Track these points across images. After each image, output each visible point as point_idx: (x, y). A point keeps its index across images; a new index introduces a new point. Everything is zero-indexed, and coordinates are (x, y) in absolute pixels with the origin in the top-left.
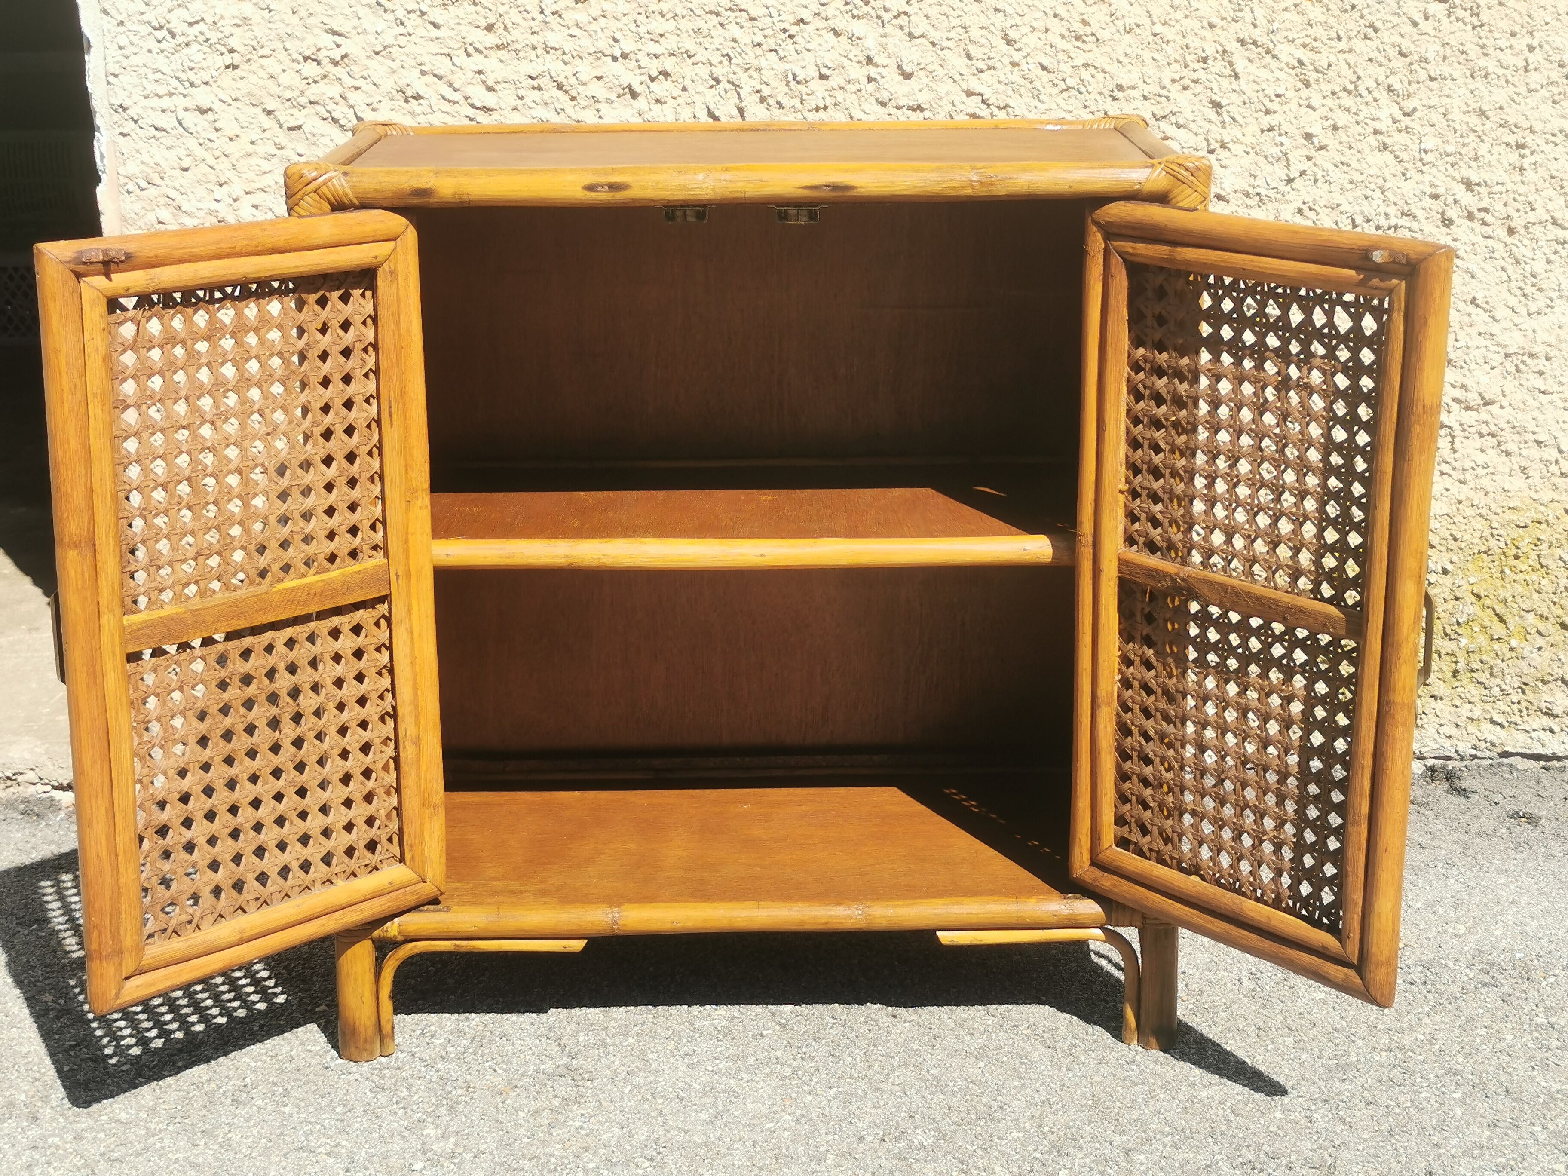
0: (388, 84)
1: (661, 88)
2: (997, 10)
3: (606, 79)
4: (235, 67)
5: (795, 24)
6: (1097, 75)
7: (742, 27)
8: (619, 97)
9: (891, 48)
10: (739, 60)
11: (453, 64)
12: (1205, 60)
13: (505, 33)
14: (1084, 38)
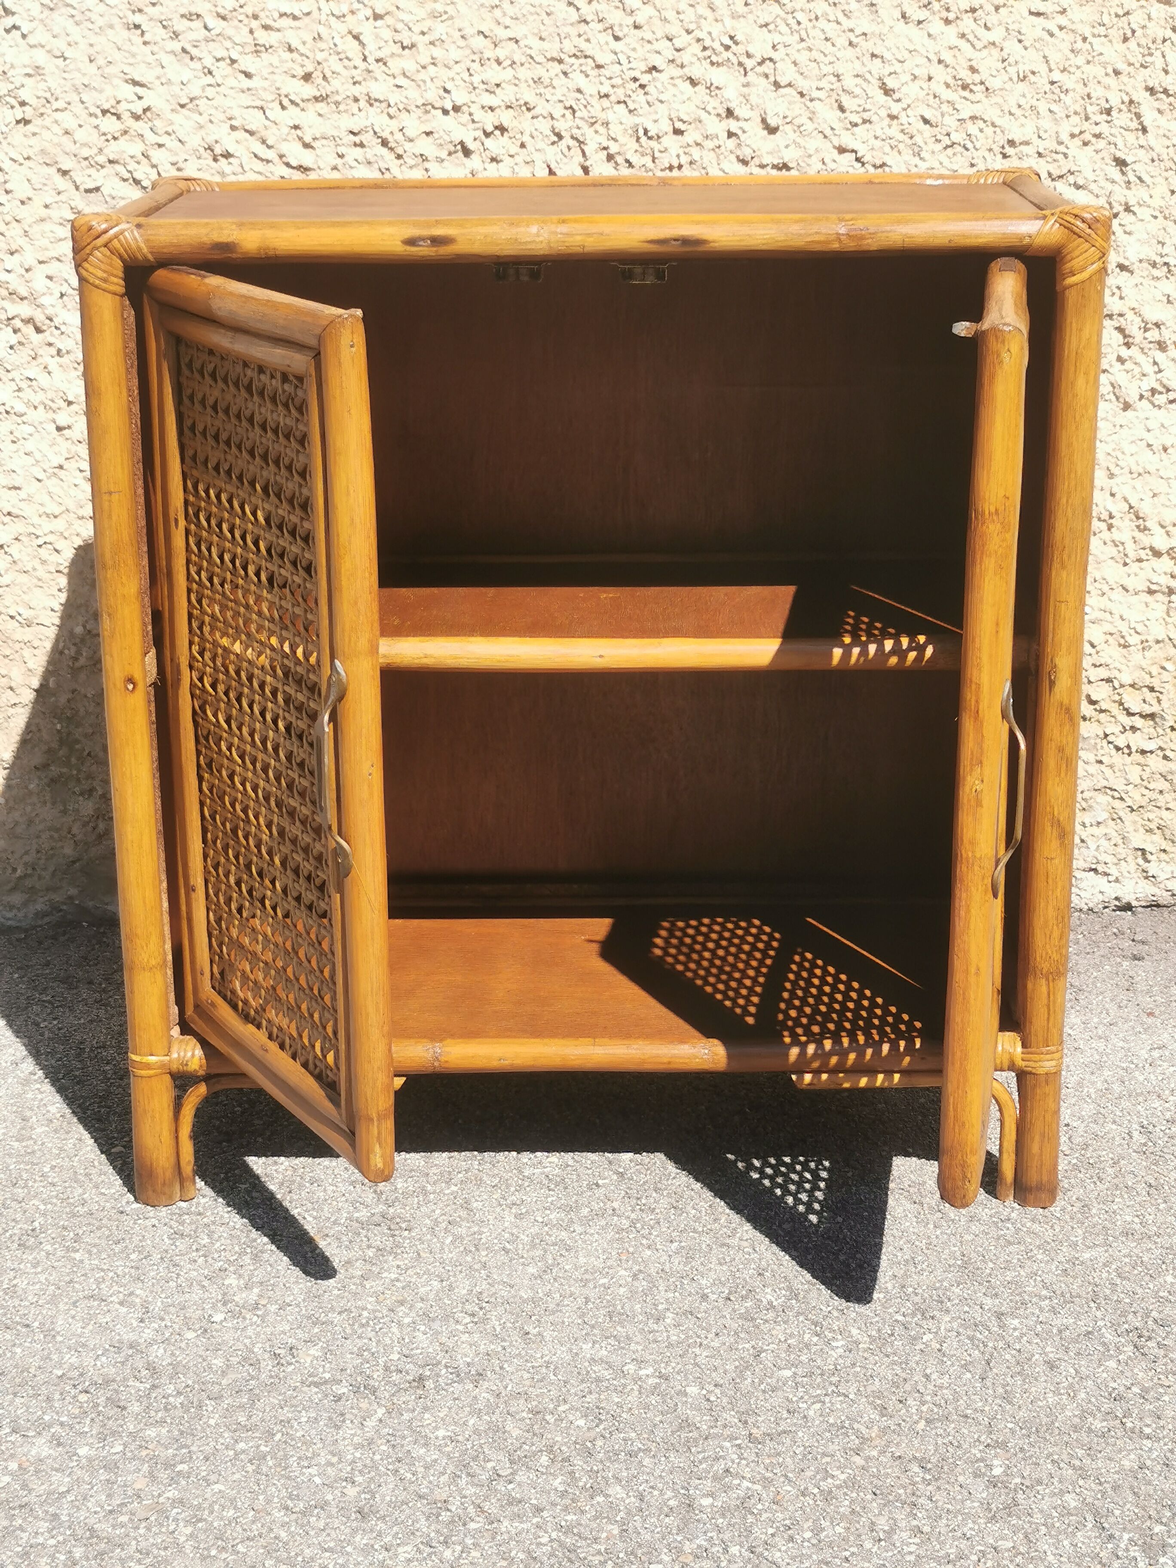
0: (195, 141)
1: (496, 144)
2: (873, 55)
3: (436, 135)
4: (27, 122)
5: (646, 72)
6: (985, 129)
7: (587, 76)
8: (450, 154)
9: (754, 100)
10: (584, 114)
11: (267, 118)
12: (1108, 112)
13: (324, 83)
14: (972, 87)
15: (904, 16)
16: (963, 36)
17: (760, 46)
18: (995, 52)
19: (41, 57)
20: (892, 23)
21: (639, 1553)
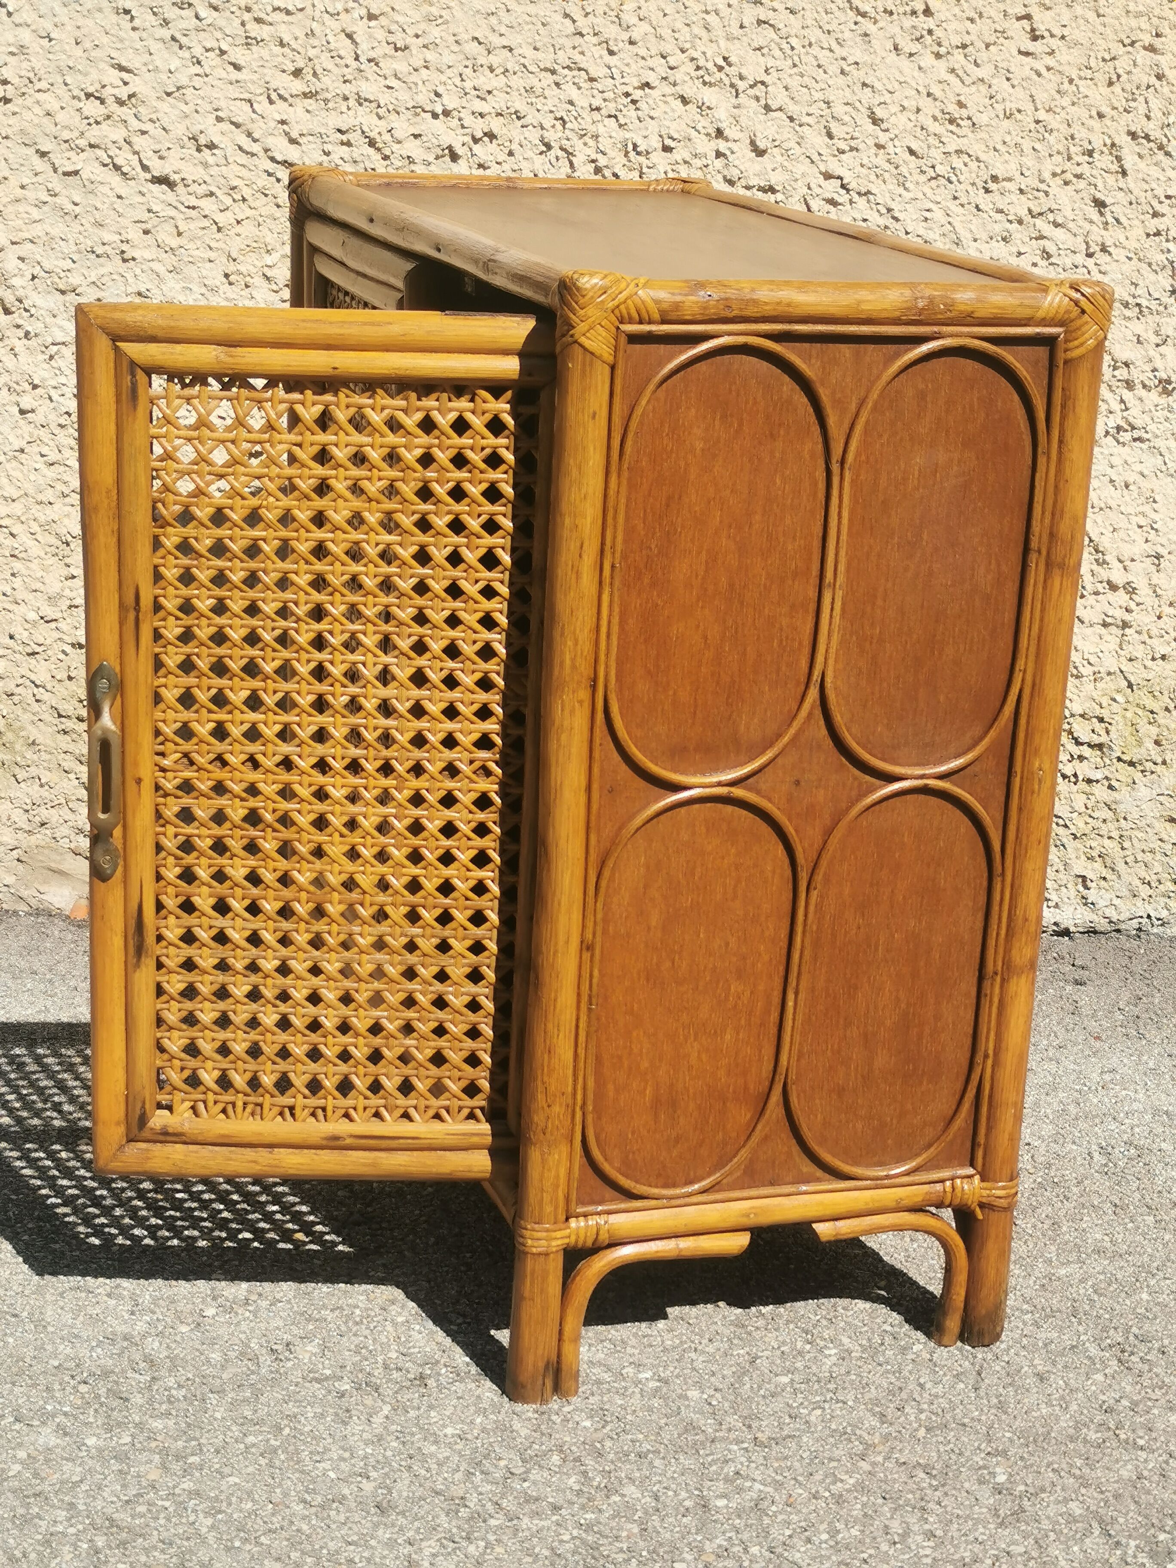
0: (179, 130)
1: (485, 151)
2: (864, 85)
3: (424, 138)
5: (638, 88)
6: (970, 164)
7: (579, 88)
8: (437, 158)
9: (744, 121)
10: (575, 125)
11: (254, 111)
12: (1090, 153)
13: (314, 80)
14: (959, 121)
15: (896, 48)
16: (953, 71)
17: (753, 69)
18: (983, 88)
19: (26, 36)
20: (884, 54)
21: (661, 1551)
